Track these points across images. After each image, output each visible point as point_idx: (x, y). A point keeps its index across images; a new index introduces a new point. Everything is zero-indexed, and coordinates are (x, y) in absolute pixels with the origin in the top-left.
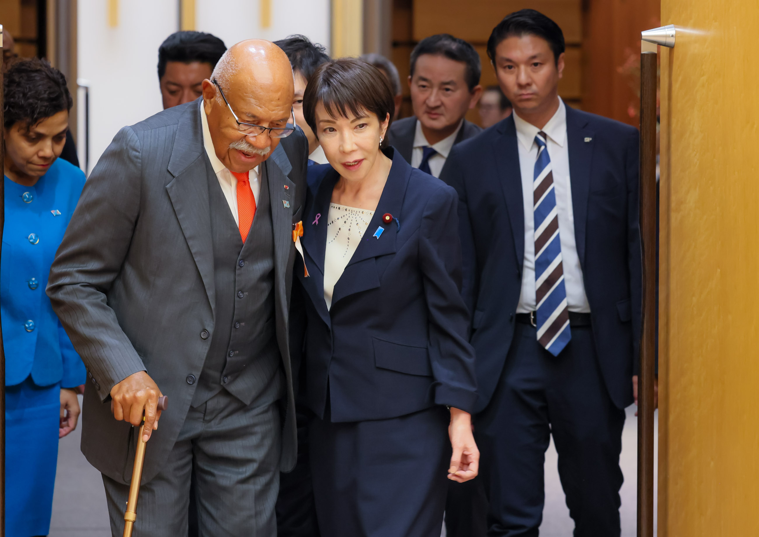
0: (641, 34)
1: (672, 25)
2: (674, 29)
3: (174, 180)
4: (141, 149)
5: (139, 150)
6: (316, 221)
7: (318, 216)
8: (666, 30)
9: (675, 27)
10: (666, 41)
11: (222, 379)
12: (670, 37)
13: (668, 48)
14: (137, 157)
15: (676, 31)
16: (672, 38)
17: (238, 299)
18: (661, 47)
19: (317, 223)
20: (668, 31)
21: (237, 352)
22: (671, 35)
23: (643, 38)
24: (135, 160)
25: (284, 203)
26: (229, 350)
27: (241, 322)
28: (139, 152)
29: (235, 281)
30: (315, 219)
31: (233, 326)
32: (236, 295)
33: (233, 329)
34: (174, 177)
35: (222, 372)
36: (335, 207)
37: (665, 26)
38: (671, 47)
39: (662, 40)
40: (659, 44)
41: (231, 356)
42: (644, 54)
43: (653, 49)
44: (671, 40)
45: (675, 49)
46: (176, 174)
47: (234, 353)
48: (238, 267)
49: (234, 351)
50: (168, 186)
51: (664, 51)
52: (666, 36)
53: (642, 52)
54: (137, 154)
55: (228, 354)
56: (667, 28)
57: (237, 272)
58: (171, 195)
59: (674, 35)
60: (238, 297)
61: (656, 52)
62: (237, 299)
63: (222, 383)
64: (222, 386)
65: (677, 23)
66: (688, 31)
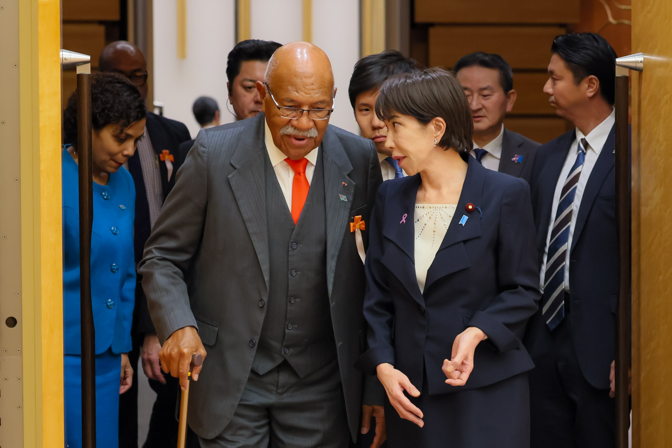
0: (616, 61)
1: (641, 53)
2: (642, 56)
3: (235, 172)
4: (208, 146)
5: (206, 146)
6: (404, 220)
7: (405, 216)
8: (636, 57)
9: (643, 55)
10: (636, 66)
11: (283, 349)
12: (640, 63)
13: (638, 72)
14: (204, 152)
15: (644, 58)
16: (641, 63)
17: (292, 277)
18: (632, 71)
19: (404, 222)
20: (637, 58)
21: (296, 326)
22: (640, 61)
23: (617, 63)
24: (202, 154)
25: (340, 197)
26: (287, 323)
27: (297, 298)
28: (206, 148)
29: (288, 261)
30: (402, 219)
31: (288, 300)
32: (289, 274)
33: (289, 304)
34: (235, 169)
35: (282, 343)
36: (420, 207)
37: (635, 54)
38: (640, 71)
39: (633, 65)
40: (631, 68)
41: (290, 329)
42: (618, 77)
43: (625, 73)
44: (641, 65)
45: (644, 72)
46: (237, 167)
47: (292, 326)
48: (290, 249)
49: (292, 324)
50: (229, 176)
51: (635, 74)
52: (636, 62)
53: (617, 75)
54: (204, 149)
55: (286, 326)
56: (637, 55)
57: (290, 253)
58: (231, 184)
59: (643, 61)
60: (291, 275)
61: (628, 75)
62: (290, 276)
63: (283, 353)
64: (283, 356)
65: (645, 52)
66: (654, 58)
